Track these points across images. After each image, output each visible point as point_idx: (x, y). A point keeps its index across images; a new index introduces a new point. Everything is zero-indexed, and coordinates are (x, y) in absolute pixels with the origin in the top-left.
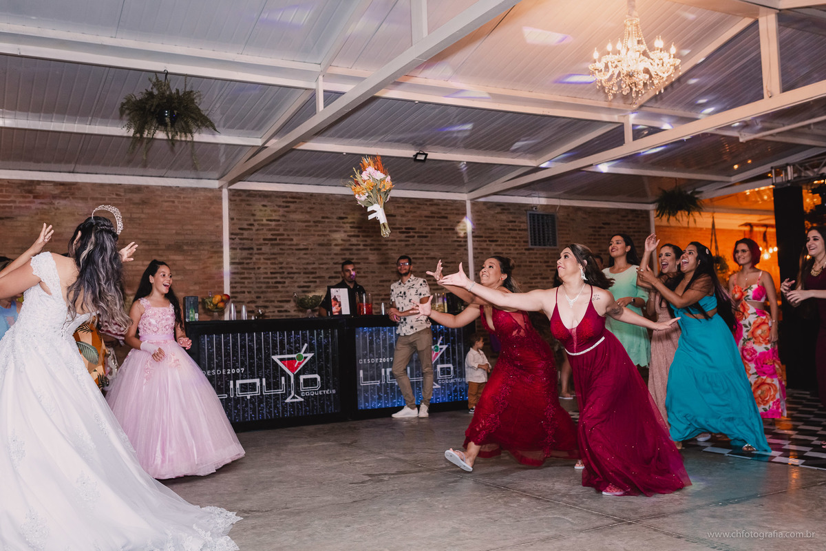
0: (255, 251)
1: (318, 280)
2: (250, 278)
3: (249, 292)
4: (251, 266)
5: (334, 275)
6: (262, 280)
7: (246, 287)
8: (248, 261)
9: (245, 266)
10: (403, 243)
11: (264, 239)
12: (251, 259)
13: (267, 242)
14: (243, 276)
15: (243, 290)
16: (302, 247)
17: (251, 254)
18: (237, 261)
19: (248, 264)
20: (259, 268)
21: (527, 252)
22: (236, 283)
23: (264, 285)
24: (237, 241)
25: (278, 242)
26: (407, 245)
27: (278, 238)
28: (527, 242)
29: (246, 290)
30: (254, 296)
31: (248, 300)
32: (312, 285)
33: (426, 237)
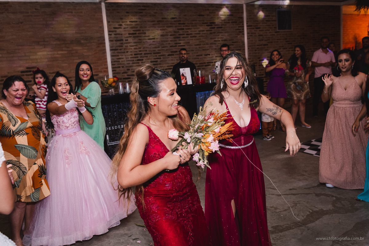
0: (124, 42)
1: (162, 57)
2: (123, 58)
3: (123, 67)
4: (123, 51)
5: (171, 53)
6: (130, 59)
7: (120, 64)
8: (121, 48)
9: (120, 51)
10: (209, 32)
11: (129, 34)
12: (122, 46)
13: (131, 35)
14: (118, 57)
15: (119, 65)
16: (151, 37)
17: (122, 43)
18: (114, 48)
19: (120, 49)
20: (127, 52)
21: (276, 34)
22: (114, 62)
23: (131, 62)
24: (113, 36)
25: (137, 35)
26: (211, 33)
27: (137, 32)
28: (276, 28)
29: (121, 66)
30: (126, 69)
31: (122, 72)
32: (159, 60)
33: (221, 28)
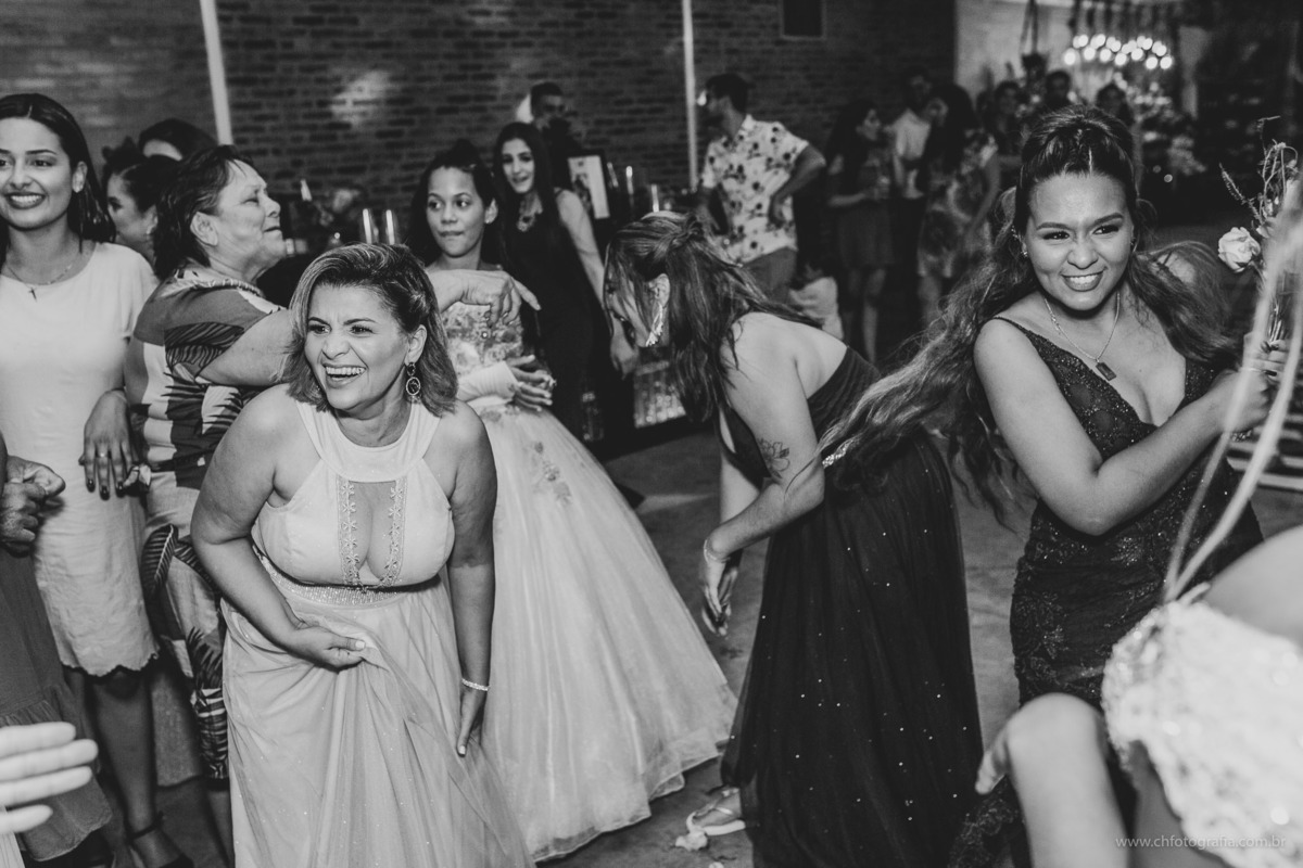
0: (279, 50)
1: (416, 118)
2: (274, 117)
3: (277, 152)
4: (273, 87)
5: (447, 105)
6: (301, 121)
7: (267, 140)
8: (268, 75)
9: (262, 87)
10: (573, 31)
11: (297, 20)
12: (272, 69)
13: (301, 27)
14: (257, 112)
15: (263, 145)
16: (376, 38)
17: (270, 57)
18: (241, 74)
19: (266, 81)
20: (291, 93)
21: (777, 49)
22: (245, 129)
23: (306, 134)
24: (236, 25)
25: (326, 26)
26: (580, 35)
27: (327, 16)
28: (776, 27)
29: (269, 146)
30: (287, 159)
31: (276, 170)
32: (406, 129)
